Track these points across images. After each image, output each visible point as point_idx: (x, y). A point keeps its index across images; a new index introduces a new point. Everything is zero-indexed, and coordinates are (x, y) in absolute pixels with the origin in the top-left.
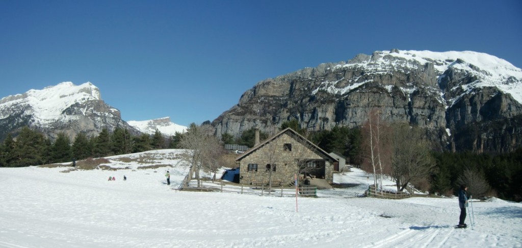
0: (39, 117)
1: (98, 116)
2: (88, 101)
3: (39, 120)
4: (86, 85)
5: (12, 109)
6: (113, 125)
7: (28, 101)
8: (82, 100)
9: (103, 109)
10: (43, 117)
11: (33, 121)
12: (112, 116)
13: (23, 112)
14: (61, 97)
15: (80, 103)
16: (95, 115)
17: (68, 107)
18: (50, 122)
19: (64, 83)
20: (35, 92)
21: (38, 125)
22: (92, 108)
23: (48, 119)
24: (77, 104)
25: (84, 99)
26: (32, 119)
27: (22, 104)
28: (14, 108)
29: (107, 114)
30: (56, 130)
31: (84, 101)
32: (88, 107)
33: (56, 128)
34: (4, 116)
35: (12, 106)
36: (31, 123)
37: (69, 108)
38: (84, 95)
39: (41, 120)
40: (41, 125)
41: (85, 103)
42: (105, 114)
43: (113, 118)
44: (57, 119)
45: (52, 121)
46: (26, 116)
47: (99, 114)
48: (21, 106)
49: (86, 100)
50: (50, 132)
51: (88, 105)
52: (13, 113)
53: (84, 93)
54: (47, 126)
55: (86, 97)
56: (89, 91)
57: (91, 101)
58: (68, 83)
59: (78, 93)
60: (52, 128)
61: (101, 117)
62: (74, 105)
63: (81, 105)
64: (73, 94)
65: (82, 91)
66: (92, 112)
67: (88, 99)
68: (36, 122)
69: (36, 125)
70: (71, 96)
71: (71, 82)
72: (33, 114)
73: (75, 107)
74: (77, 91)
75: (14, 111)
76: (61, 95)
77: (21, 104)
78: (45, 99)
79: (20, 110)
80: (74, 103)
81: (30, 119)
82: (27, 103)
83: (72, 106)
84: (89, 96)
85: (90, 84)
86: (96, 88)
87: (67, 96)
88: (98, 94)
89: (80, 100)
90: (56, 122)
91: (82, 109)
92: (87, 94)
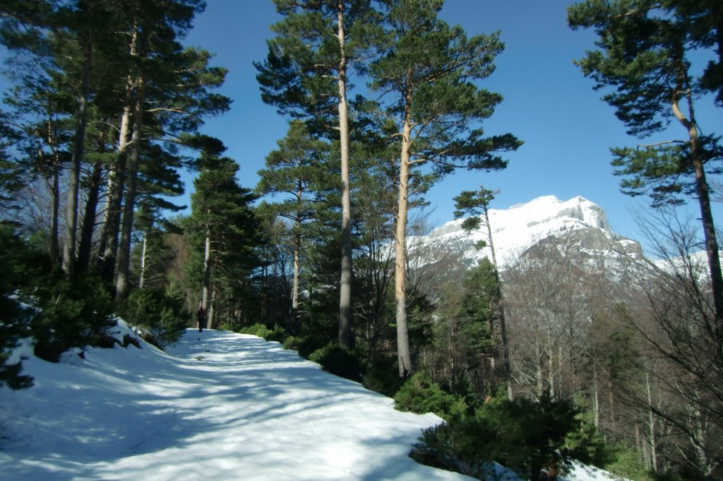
1: (590, 257)
2: (571, 232)
4: (573, 203)
5: (449, 246)
6: (618, 271)
7: (472, 234)
8: (561, 230)
9: (599, 244)
12: (616, 255)
13: (462, 253)
14: (529, 225)
15: (557, 237)
16: (585, 255)
17: (534, 243)
19: (543, 198)
20: (495, 214)
22: (579, 244)
24: (551, 239)
25: (565, 228)
27: (463, 239)
28: (451, 246)
29: (606, 252)
31: (564, 232)
32: (571, 241)
34: (436, 258)
35: (449, 241)
37: (535, 246)
38: (565, 222)
41: (565, 235)
42: (603, 253)
43: (618, 259)
46: (464, 261)
47: (591, 254)
48: (461, 243)
49: (569, 230)
51: (571, 238)
52: (449, 253)
53: (566, 218)
55: (568, 225)
56: (577, 214)
57: (577, 231)
58: (548, 197)
59: (557, 217)
61: (595, 257)
62: (544, 240)
63: (559, 239)
64: (548, 220)
65: (562, 214)
66: (578, 250)
67: (572, 227)
70: (545, 223)
72: (476, 258)
73: (546, 243)
74: (556, 215)
75: (450, 251)
76: (529, 222)
77: (461, 239)
78: (502, 229)
79: (459, 249)
80: (545, 236)
81: (469, 265)
82: (470, 238)
83: (541, 242)
84: (576, 222)
85: (580, 200)
86: (594, 204)
87: (539, 223)
88: (596, 216)
89: (557, 231)
90: (508, 271)
91: (560, 245)
92: (572, 219)
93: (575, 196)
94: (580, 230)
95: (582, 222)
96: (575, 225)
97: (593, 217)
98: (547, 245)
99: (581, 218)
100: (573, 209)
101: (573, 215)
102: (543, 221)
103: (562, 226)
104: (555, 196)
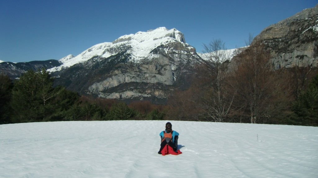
0: (135, 55)
1: (176, 53)
2: (170, 43)
3: (135, 57)
4: (171, 31)
5: (121, 48)
6: (186, 59)
7: (130, 43)
8: (166, 42)
9: (180, 48)
10: (138, 55)
11: (131, 58)
12: (186, 53)
13: (126, 51)
14: (154, 39)
15: (165, 45)
16: (174, 53)
17: (155, 48)
18: (141, 59)
19: (160, 28)
20: (141, 33)
21: (133, 61)
22: (173, 48)
23: (141, 56)
24: (162, 46)
25: (168, 42)
26: (130, 56)
27: (127, 45)
29: (182, 52)
30: (143, 65)
31: (167, 43)
32: (170, 47)
33: (144, 64)
34: (115, 53)
35: (121, 46)
36: (129, 60)
37: (156, 49)
38: (168, 39)
39: (136, 57)
40: (134, 61)
41: (168, 44)
42: (181, 52)
43: (186, 55)
44: (146, 57)
45: (143, 58)
46: (127, 55)
47: (177, 52)
48: (126, 46)
49: (169, 42)
50: (140, 66)
51: (170, 46)
52: (121, 51)
53: (168, 37)
54: (138, 62)
56: (173, 36)
57: (172, 43)
58: (163, 28)
59: (165, 37)
60: (141, 64)
61: (178, 54)
62: (159, 46)
63: (165, 46)
64: (161, 38)
65: (167, 36)
66: (172, 51)
67: (170, 41)
68: (132, 59)
69: (131, 61)
70: (160, 39)
71: (164, 28)
72: (132, 53)
73: (160, 47)
74: (164, 36)
75: (121, 50)
76: (154, 38)
78: (143, 41)
79: (125, 49)
80: (160, 45)
81: (129, 57)
82: (130, 44)
83: (158, 47)
84: (172, 39)
85: (175, 30)
86: (180, 32)
87: (158, 39)
88: (180, 37)
89: (165, 43)
90: (144, 59)
91: (165, 49)
92: (170, 38)
93: (173, 28)
94: (173, 43)
95: (174, 39)
96: (172, 40)
97: (179, 37)
98: (160, 49)
99: (174, 37)
100: (171, 34)
101: (171, 36)
102: (160, 38)
103: (167, 41)
104: (165, 27)
